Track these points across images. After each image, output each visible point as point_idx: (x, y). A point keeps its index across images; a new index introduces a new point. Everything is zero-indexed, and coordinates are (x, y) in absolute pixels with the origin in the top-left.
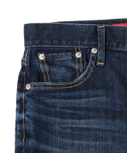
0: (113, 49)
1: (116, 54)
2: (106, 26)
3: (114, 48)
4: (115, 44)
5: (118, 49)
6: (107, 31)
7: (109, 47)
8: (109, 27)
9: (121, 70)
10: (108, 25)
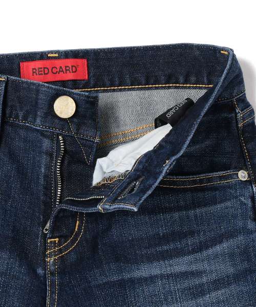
0: (17, 122)
1: (22, 133)
2: (8, 78)
3: (19, 121)
4: (21, 114)
5: (25, 123)
6: (10, 89)
7: (10, 118)
8: (13, 81)
9: (28, 165)
10: (12, 77)
